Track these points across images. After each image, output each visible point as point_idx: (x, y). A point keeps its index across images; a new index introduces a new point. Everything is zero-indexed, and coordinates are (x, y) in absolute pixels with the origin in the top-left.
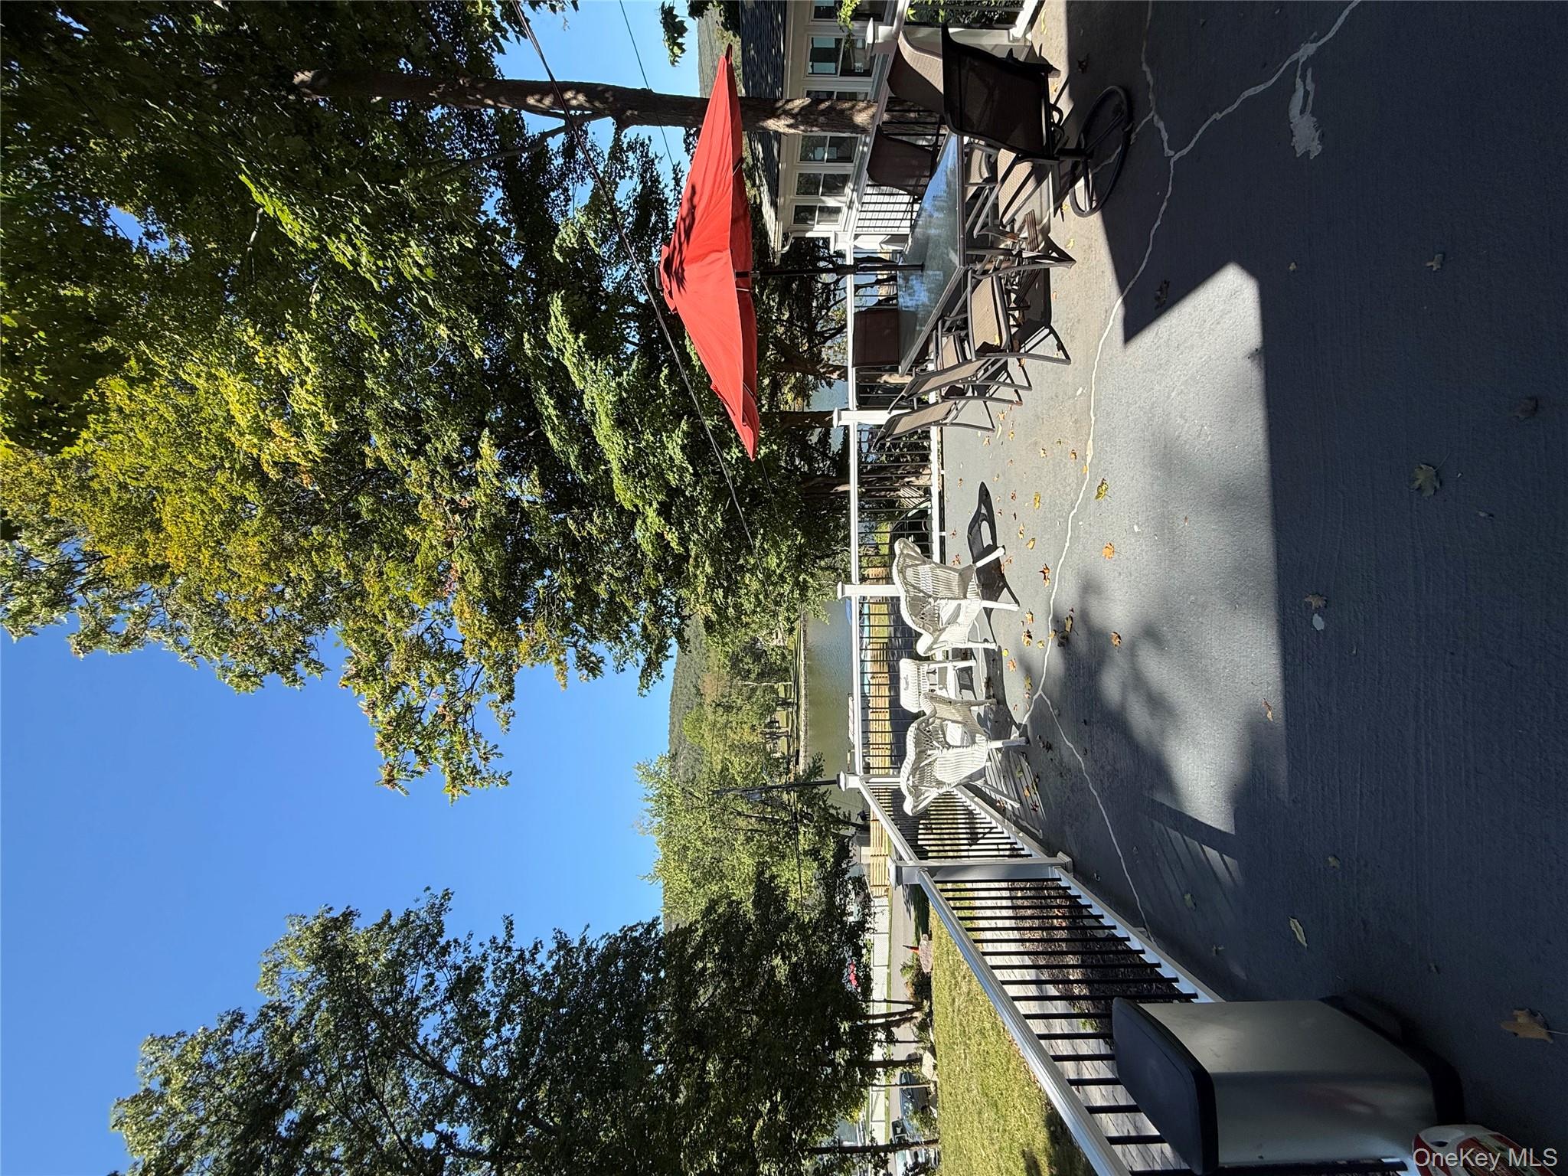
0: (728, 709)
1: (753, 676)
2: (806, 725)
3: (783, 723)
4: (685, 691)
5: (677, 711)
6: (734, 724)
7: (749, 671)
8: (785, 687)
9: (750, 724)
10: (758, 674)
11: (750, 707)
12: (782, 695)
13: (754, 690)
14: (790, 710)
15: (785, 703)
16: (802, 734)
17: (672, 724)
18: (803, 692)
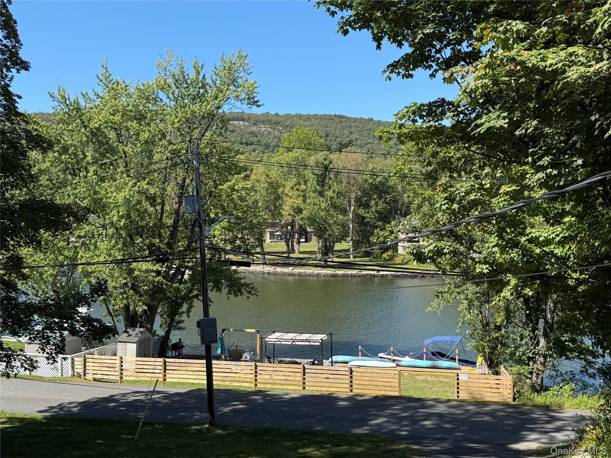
0: (322, 180)
1: (361, 211)
2: (300, 275)
3: (305, 247)
4: (346, 132)
5: (323, 123)
6: (303, 187)
7: (367, 206)
8: (348, 250)
9: (302, 206)
10: (364, 218)
11: (323, 205)
12: (338, 246)
13: (345, 212)
14: (319, 256)
15: (327, 250)
16: (289, 270)
17: (309, 118)
18: (341, 272)
